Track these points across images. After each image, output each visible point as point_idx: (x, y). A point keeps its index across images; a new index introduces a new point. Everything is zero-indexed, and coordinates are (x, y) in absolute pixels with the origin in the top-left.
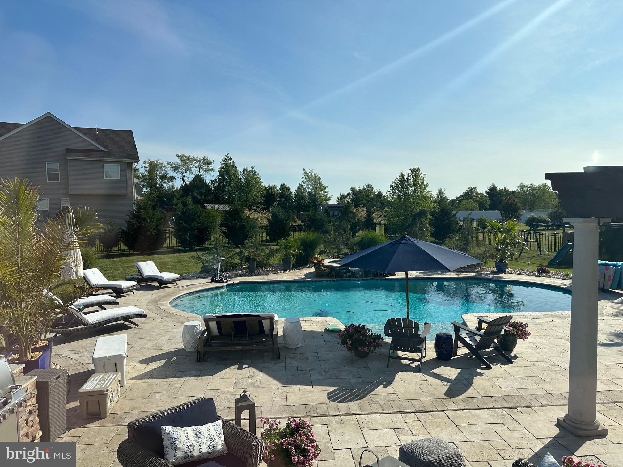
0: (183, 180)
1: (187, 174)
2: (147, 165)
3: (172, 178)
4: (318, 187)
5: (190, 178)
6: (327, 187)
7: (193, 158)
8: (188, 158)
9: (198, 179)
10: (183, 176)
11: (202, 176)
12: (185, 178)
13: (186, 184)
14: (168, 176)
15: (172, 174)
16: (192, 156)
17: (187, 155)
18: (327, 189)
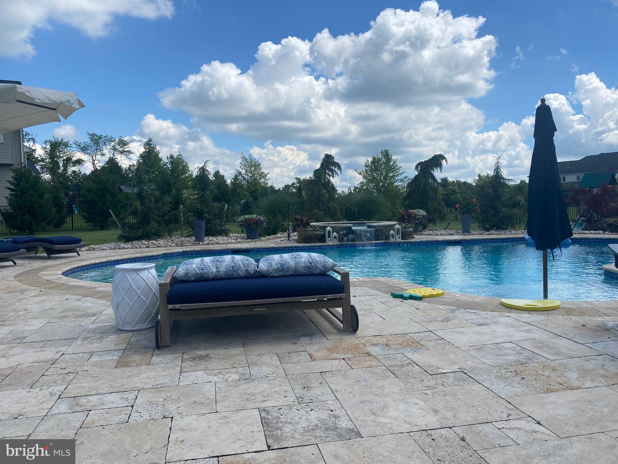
0: (93, 164)
1: (99, 157)
2: (48, 147)
3: (79, 162)
4: (258, 174)
5: (101, 162)
6: (268, 174)
7: (105, 137)
8: (100, 138)
9: (112, 163)
10: (93, 159)
11: (116, 160)
12: (95, 162)
13: (97, 169)
14: (74, 159)
15: (78, 155)
16: (104, 135)
17: (99, 134)
18: (268, 176)
